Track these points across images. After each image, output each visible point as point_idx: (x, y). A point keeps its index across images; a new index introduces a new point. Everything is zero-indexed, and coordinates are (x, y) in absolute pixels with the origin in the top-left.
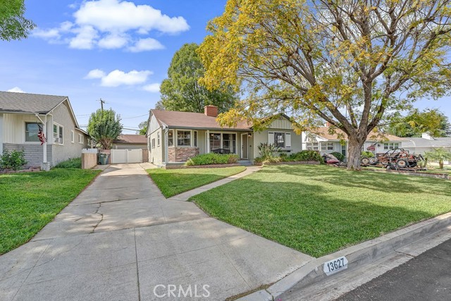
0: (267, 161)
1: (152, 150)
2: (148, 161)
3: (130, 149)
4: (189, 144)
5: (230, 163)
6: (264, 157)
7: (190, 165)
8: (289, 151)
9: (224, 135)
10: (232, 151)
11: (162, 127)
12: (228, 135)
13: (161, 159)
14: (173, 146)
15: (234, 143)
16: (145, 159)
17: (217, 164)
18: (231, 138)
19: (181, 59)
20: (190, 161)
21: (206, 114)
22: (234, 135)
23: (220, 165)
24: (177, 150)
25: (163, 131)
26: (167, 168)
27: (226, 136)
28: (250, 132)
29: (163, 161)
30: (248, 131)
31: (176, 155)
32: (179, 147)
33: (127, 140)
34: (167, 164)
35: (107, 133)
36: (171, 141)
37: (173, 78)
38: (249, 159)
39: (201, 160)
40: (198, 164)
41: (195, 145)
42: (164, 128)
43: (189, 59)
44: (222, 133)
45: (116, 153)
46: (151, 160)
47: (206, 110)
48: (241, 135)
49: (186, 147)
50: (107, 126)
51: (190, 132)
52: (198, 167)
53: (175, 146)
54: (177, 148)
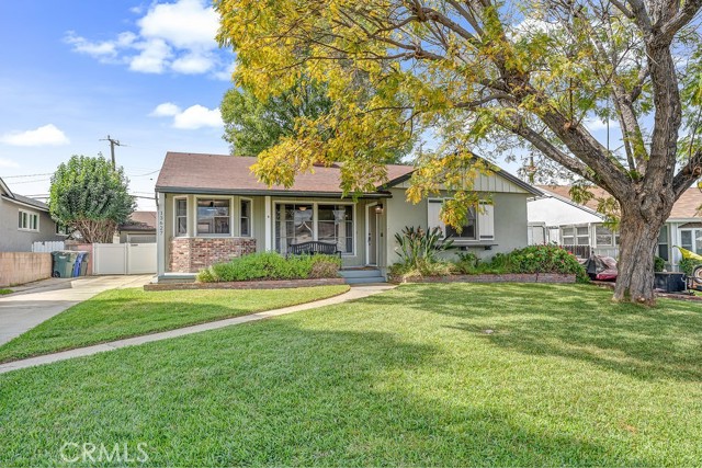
4: (228, 232)
5: (316, 276)
7: (208, 282)
8: (487, 248)
9: (320, 207)
12: (331, 208)
14: (187, 236)
17: (281, 278)
18: (340, 215)
20: (208, 271)
22: (349, 209)
23: (289, 282)
24: (194, 245)
28: (381, 199)
31: (192, 255)
32: (201, 238)
33: (151, 224)
36: (182, 223)
38: (379, 268)
40: (228, 279)
44: (315, 203)
45: (104, 253)
48: (367, 207)
49: (217, 238)
50: (85, 193)
51: (228, 201)
52: (229, 285)
53: (192, 234)
54: (193, 240)
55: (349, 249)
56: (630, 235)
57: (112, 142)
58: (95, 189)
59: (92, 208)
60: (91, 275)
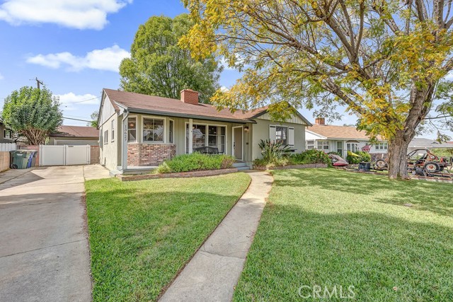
0: (273, 165)
1: (104, 146)
2: (98, 162)
3: (71, 145)
4: (162, 140)
5: (225, 167)
6: (267, 159)
7: (164, 173)
8: (293, 151)
9: (210, 127)
10: (220, 150)
11: (117, 111)
12: (215, 127)
13: (115, 161)
14: (136, 142)
15: (223, 139)
16: (95, 159)
17: (206, 169)
18: (219, 132)
19: (147, 33)
20: (165, 165)
21: (182, 99)
22: (223, 129)
23: (210, 172)
24: (142, 148)
25: (120, 117)
26: (124, 179)
27: (213, 129)
28: (248, 124)
29: (119, 164)
30: (244, 123)
31: (140, 155)
32: (146, 143)
33: (72, 133)
34: (125, 171)
35: (35, 121)
36: (132, 134)
37: (137, 55)
38: (244, 162)
39: (182, 164)
40: (177, 171)
41: (171, 140)
42: (121, 112)
43: (158, 33)
44: (207, 124)
45: (47, 151)
46: (102, 162)
47: (182, 95)
48: (233, 128)
49: (156, 144)
50: (34, 111)
51: (162, 121)
52: (177, 175)
53: (140, 141)
54: (141, 145)
55: (223, 151)
56: (397, 147)
57: (38, 82)
58: (42, 109)
59: (39, 122)
60: (38, 166)
